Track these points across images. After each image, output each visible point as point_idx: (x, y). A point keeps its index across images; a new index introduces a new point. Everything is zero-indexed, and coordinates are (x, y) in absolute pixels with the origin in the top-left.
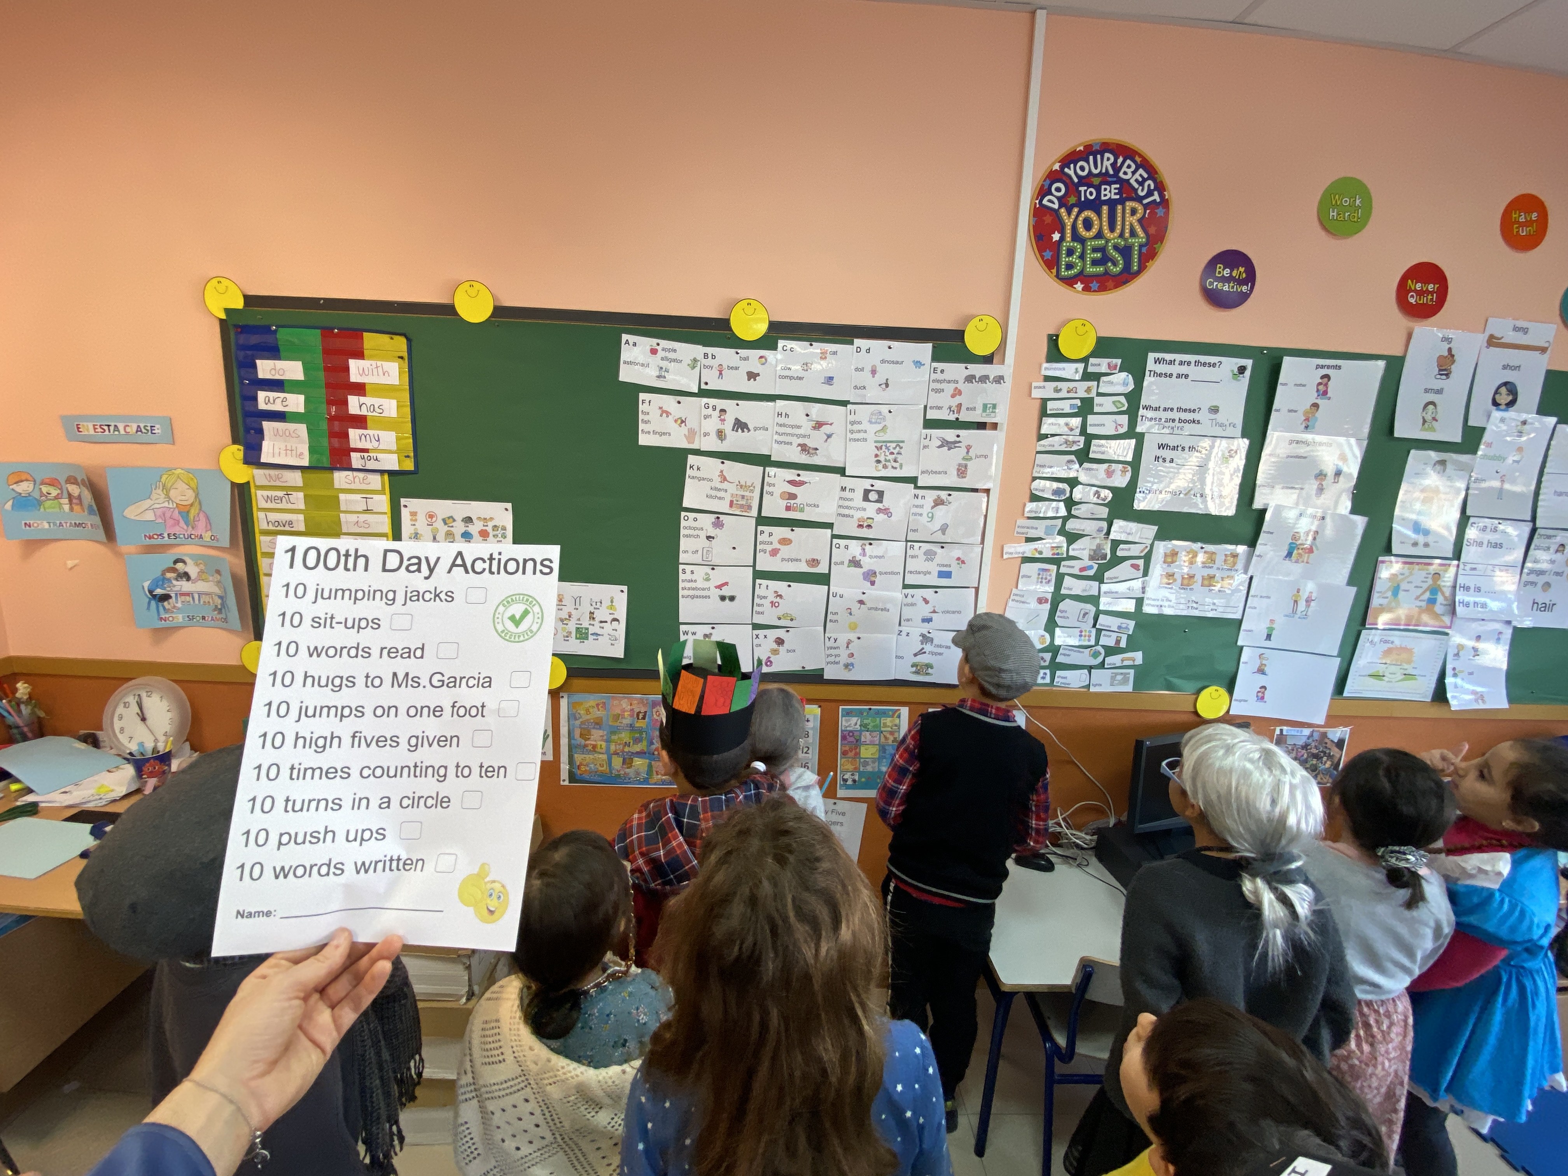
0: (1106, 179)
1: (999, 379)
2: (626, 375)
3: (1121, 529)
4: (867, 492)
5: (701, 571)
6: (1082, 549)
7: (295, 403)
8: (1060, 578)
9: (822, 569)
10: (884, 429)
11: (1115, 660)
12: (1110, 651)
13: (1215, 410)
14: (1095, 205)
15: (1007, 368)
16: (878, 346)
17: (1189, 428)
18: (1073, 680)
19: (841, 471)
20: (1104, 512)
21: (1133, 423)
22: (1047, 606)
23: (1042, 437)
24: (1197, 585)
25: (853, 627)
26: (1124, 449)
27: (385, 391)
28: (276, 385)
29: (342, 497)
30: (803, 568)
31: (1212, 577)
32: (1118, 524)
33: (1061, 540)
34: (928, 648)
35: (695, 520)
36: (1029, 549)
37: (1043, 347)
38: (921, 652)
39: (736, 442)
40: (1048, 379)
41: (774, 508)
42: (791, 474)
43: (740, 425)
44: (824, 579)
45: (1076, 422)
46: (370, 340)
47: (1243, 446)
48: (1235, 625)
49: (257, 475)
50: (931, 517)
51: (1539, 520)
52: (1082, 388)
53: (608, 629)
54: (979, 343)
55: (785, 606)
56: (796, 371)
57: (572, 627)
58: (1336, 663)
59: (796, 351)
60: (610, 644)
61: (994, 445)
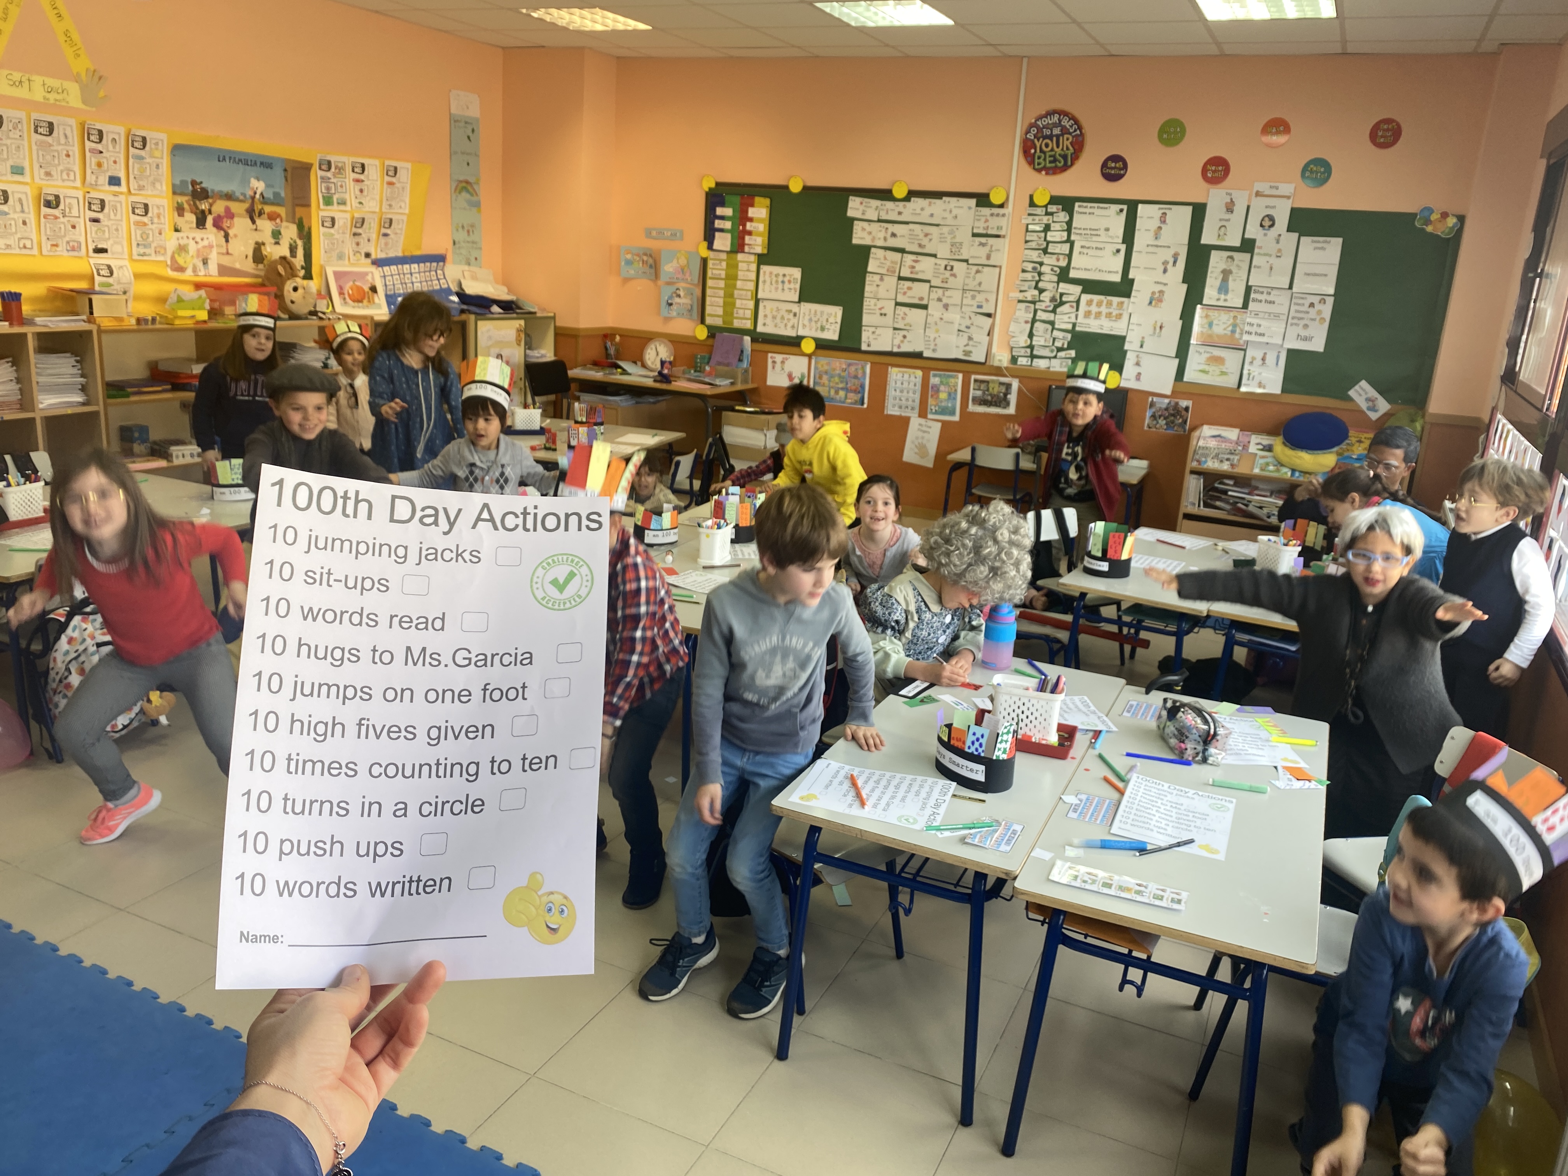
0: (1055, 125)
1: (1004, 215)
2: (850, 213)
3: (1064, 287)
4: (946, 266)
5: (873, 301)
6: (1046, 296)
7: (728, 225)
8: (1035, 311)
9: (925, 302)
10: (954, 237)
11: (1062, 354)
12: (1060, 349)
13: (1107, 230)
14: (1050, 137)
15: (1008, 210)
16: (953, 200)
17: (1095, 238)
18: (1041, 364)
19: (935, 256)
20: (1055, 279)
21: (1069, 236)
22: (1029, 325)
23: (1026, 242)
24: (1103, 317)
25: (937, 331)
26: (1066, 248)
27: (760, 220)
28: (722, 218)
29: (740, 264)
30: (916, 301)
31: (1110, 313)
32: (1062, 285)
33: (1036, 292)
34: (971, 343)
35: (872, 277)
36: (1021, 296)
37: (1027, 201)
38: (967, 345)
39: (892, 243)
40: (1029, 215)
41: (905, 273)
42: (913, 257)
43: (894, 235)
44: (925, 307)
45: (1043, 235)
46: (758, 199)
47: (1123, 248)
48: (1123, 339)
49: (711, 254)
50: (974, 279)
51: (1295, 289)
52: (1045, 219)
53: (833, 327)
54: (995, 199)
55: (908, 320)
56: (918, 211)
57: (819, 325)
58: (1177, 361)
59: (918, 203)
60: (832, 334)
61: (1003, 245)
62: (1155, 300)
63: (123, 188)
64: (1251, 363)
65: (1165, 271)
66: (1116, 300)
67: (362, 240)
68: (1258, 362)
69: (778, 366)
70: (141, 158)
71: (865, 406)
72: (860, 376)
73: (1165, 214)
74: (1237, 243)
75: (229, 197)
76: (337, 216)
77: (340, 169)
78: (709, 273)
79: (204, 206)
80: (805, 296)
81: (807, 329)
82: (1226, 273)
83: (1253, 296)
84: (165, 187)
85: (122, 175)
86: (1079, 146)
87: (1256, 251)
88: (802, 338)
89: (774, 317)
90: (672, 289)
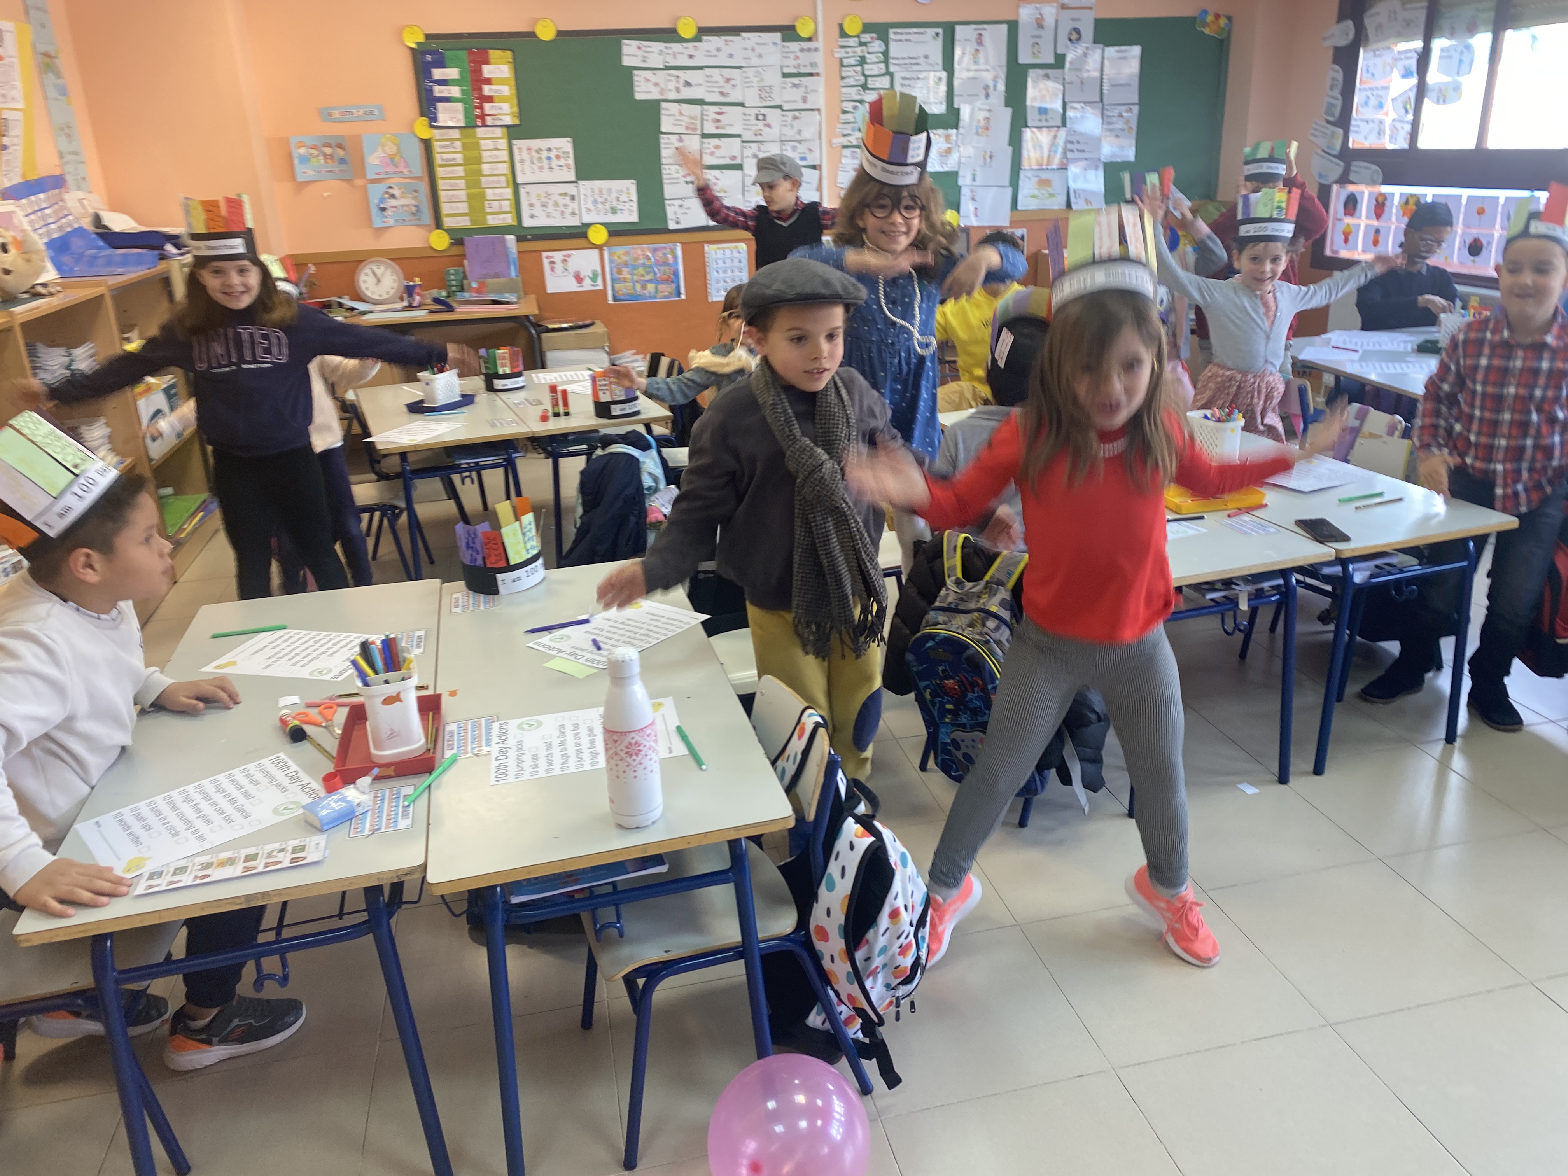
1: (816, 50)
2: (627, 62)
4: (757, 115)
7: (455, 91)
9: (738, 161)
10: (762, 80)
13: (927, 57)
15: (820, 43)
16: (754, 37)
17: (915, 68)
19: (742, 105)
21: (887, 67)
23: (843, 78)
26: (885, 82)
27: (502, 81)
28: (443, 82)
29: (482, 142)
30: (728, 161)
31: (940, 149)
35: (669, 138)
36: (845, 141)
37: (837, 31)
39: (687, 93)
40: (842, 47)
41: (710, 129)
42: (716, 109)
43: (688, 84)
44: (740, 166)
45: (859, 69)
46: (493, 54)
47: (944, 75)
48: (955, 174)
49: (436, 133)
50: (792, 126)
52: (859, 51)
53: (627, 206)
54: (804, 31)
56: (714, 53)
57: (608, 206)
58: (1010, 191)
59: (712, 42)
60: (629, 215)
61: (819, 85)
62: (983, 128)
64: (1076, 180)
65: (987, 96)
66: (943, 133)
68: (1081, 178)
69: (559, 266)
71: (683, 297)
72: (671, 261)
73: (980, 34)
74: (1050, 60)
78: (438, 159)
80: (585, 172)
81: (593, 213)
83: (1070, 112)
87: (1067, 66)
88: (589, 225)
89: (544, 205)
90: (380, 188)
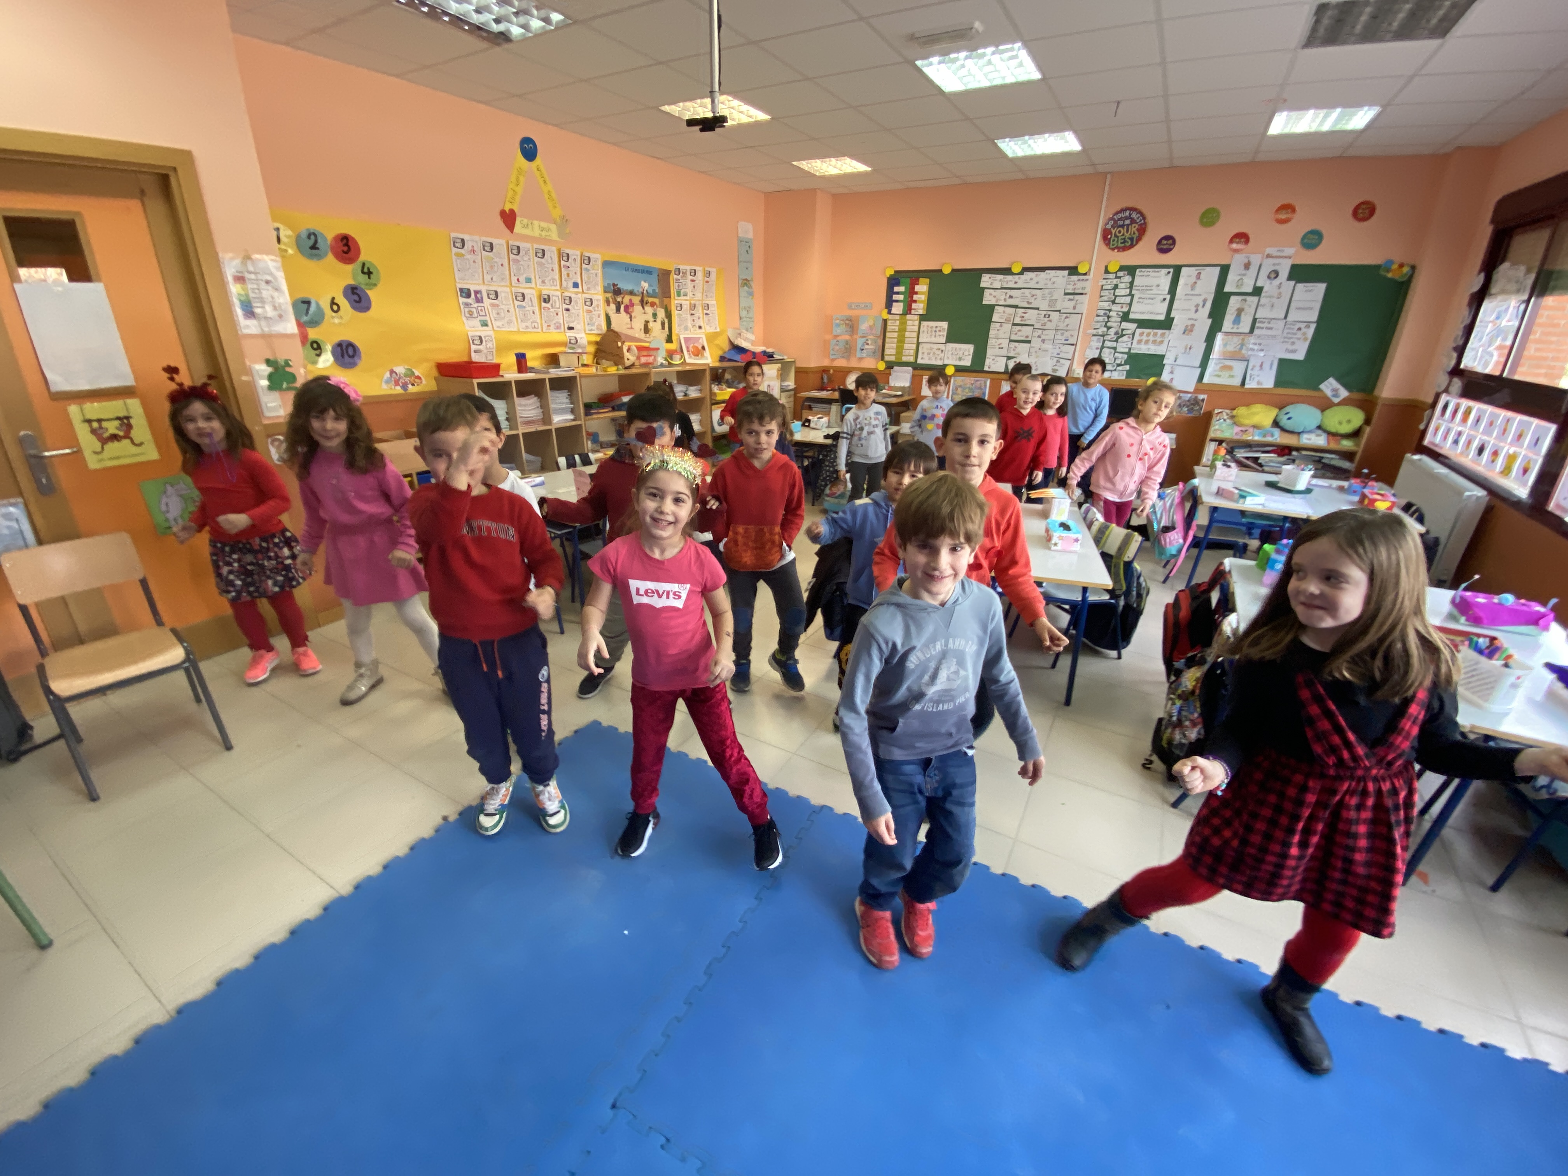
0: (1126, 218)
1: (1087, 280)
2: (982, 285)
3: (1125, 325)
4: (1045, 315)
5: (994, 340)
6: (1112, 331)
7: (901, 297)
8: (1104, 341)
9: (1029, 339)
10: (1052, 296)
11: (1120, 368)
12: (1119, 365)
13: (1158, 286)
14: (1122, 226)
15: (1090, 277)
16: (1053, 272)
17: (1149, 292)
19: (1038, 309)
20: (1119, 320)
21: (1131, 291)
23: (1101, 297)
24: (1150, 343)
25: (1037, 357)
26: (1128, 299)
27: (922, 293)
28: (898, 293)
29: (908, 321)
30: (1023, 338)
31: (1155, 341)
32: (1123, 323)
33: (1105, 329)
34: (1058, 364)
35: (995, 325)
36: (1094, 332)
37: (1103, 270)
38: (1056, 365)
39: (1009, 302)
40: (1104, 279)
41: (1017, 321)
42: (1023, 310)
43: (1011, 297)
44: (1029, 342)
45: (1112, 291)
46: (921, 280)
47: (1168, 297)
48: (1163, 357)
49: (890, 317)
50: (1064, 322)
51: (1289, 319)
52: (1115, 281)
53: (967, 357)
54: (1082, 270)
55: (1018, 350)
56: (1029, 281)
57: (958, 357)
58: (1199, 370)
59: (1029, 275)
60: (967, 362)
61: (1085, 299)
62: (1188, 330)
63: (580, 289)
64: (1252, 369)
65: (1196, 311)
66: (1160, 332)
67: (694, 317)
68: (1258, 368)
70: (588, 270)
72: (984, 386)
73: (1200, 273)
74: (1250, 289)
75: (631, 293)
76: (683, 303)
77: (685, 273)
78: (889, 328)
79: (619, 299)
80: (950, 339)
81: (950, 359)
82: (1240, 311)
83: (1257, 325)
84: (600, 289)
85: (579, 281)
86: (1142, 231)
87: (1263, 294)
88: (946, 365)
89: (929, 354)
90: (864, 340)
